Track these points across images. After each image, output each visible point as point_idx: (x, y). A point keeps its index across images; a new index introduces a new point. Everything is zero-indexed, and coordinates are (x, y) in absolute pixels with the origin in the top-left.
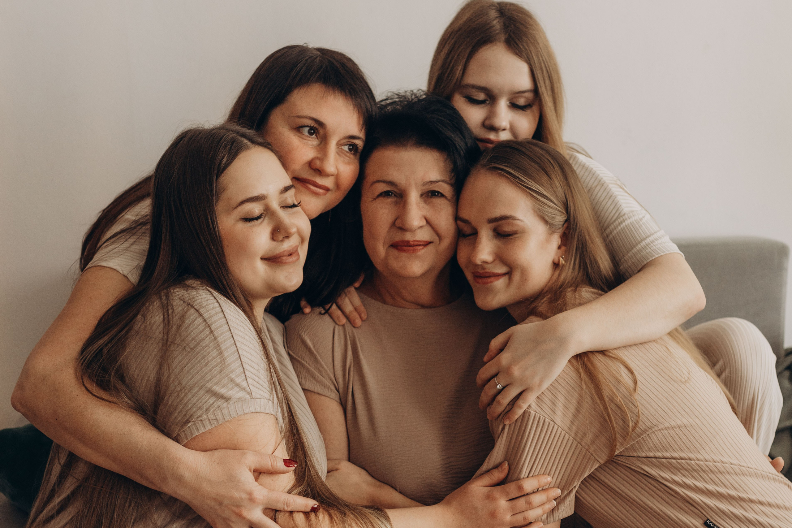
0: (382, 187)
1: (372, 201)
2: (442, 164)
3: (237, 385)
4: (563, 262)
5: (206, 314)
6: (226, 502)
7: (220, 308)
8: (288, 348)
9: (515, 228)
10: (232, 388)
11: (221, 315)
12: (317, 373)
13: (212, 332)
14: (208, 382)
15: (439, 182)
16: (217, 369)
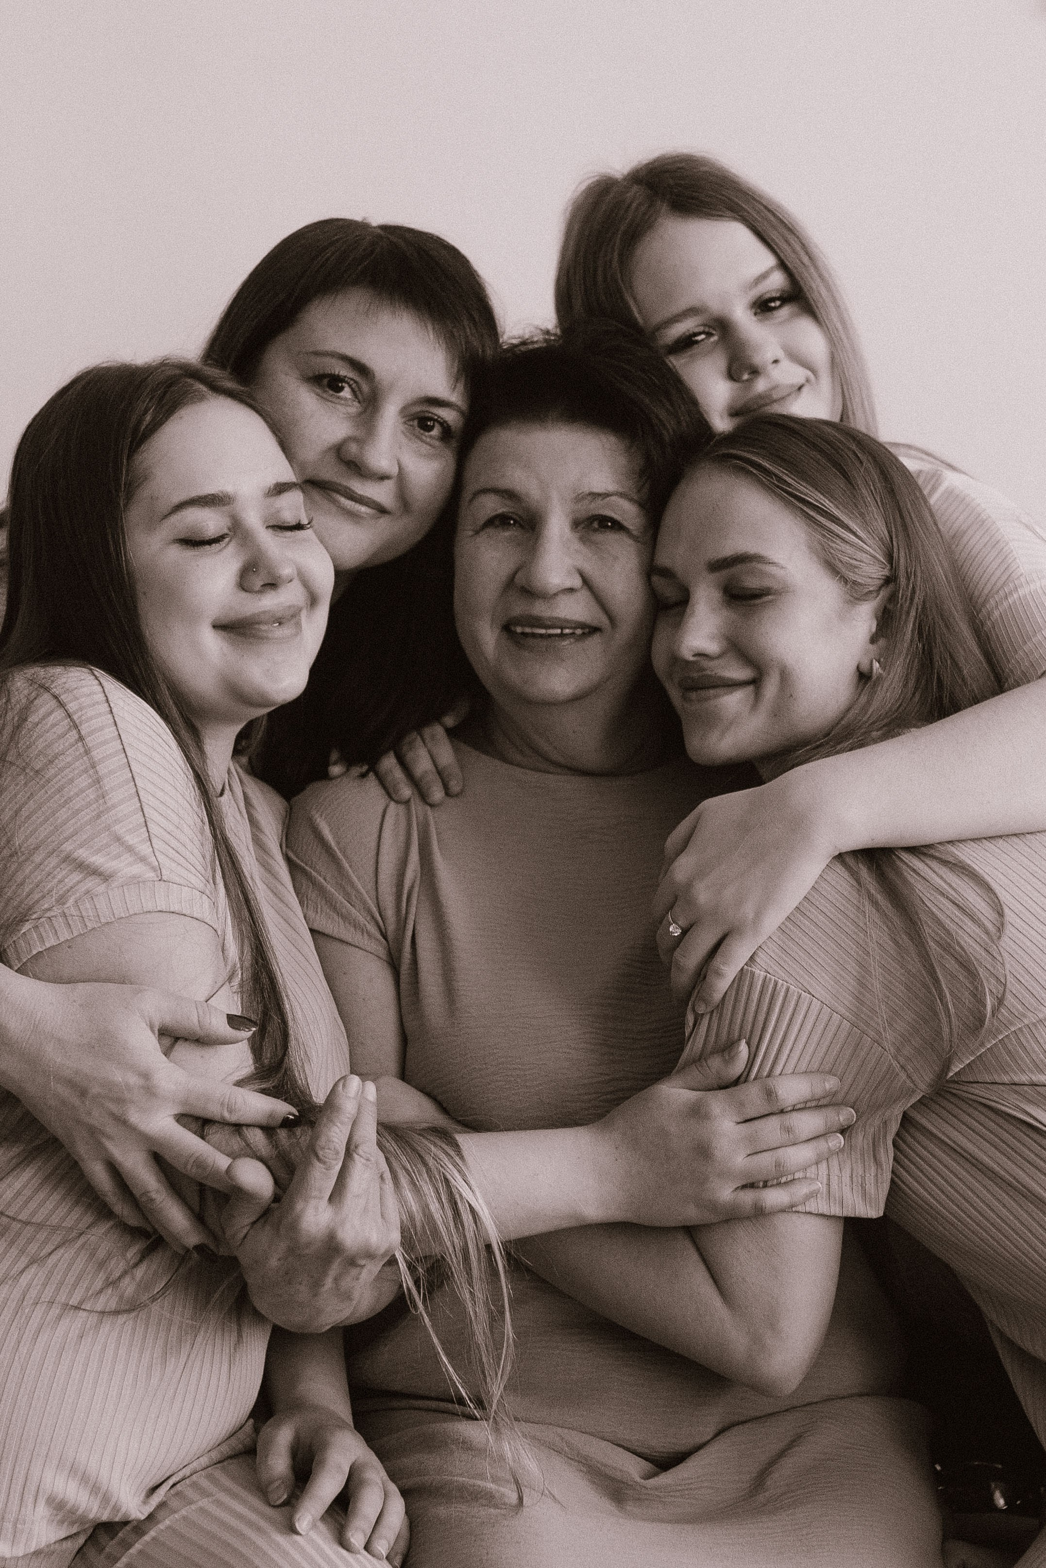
0: (491, 505)
1: (472, 536)
2: (622, 460)
3: (130, 849)
4: (880, 671)
5: (71, 705)
6: (95, 1090)
7: (103, 694)
8: (287, 847)
9: (767, 583)
10: (117, 856)
11: (104, 708)
12: (339, 897)
13: (81, 738)
14: (67, 839)
15: (611, 495)
16: (86, 816)
